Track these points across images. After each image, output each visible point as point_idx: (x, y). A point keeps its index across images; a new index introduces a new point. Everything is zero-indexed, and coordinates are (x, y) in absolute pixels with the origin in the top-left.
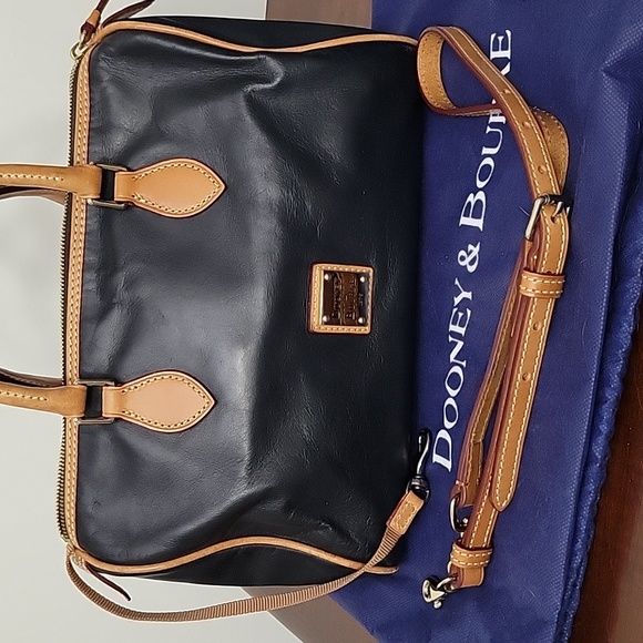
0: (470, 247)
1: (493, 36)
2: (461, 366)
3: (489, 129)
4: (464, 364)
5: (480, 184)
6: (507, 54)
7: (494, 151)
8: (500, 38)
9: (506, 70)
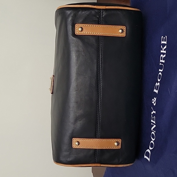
0: (155, 98)
1: (162, 37)
2: (154, 132)
3: (160, 64)
4: (155, 132)
5: (159, 80)
6: (165, 43)
7: (161, 71)
8: (164, 38)
9: (165, 47)
